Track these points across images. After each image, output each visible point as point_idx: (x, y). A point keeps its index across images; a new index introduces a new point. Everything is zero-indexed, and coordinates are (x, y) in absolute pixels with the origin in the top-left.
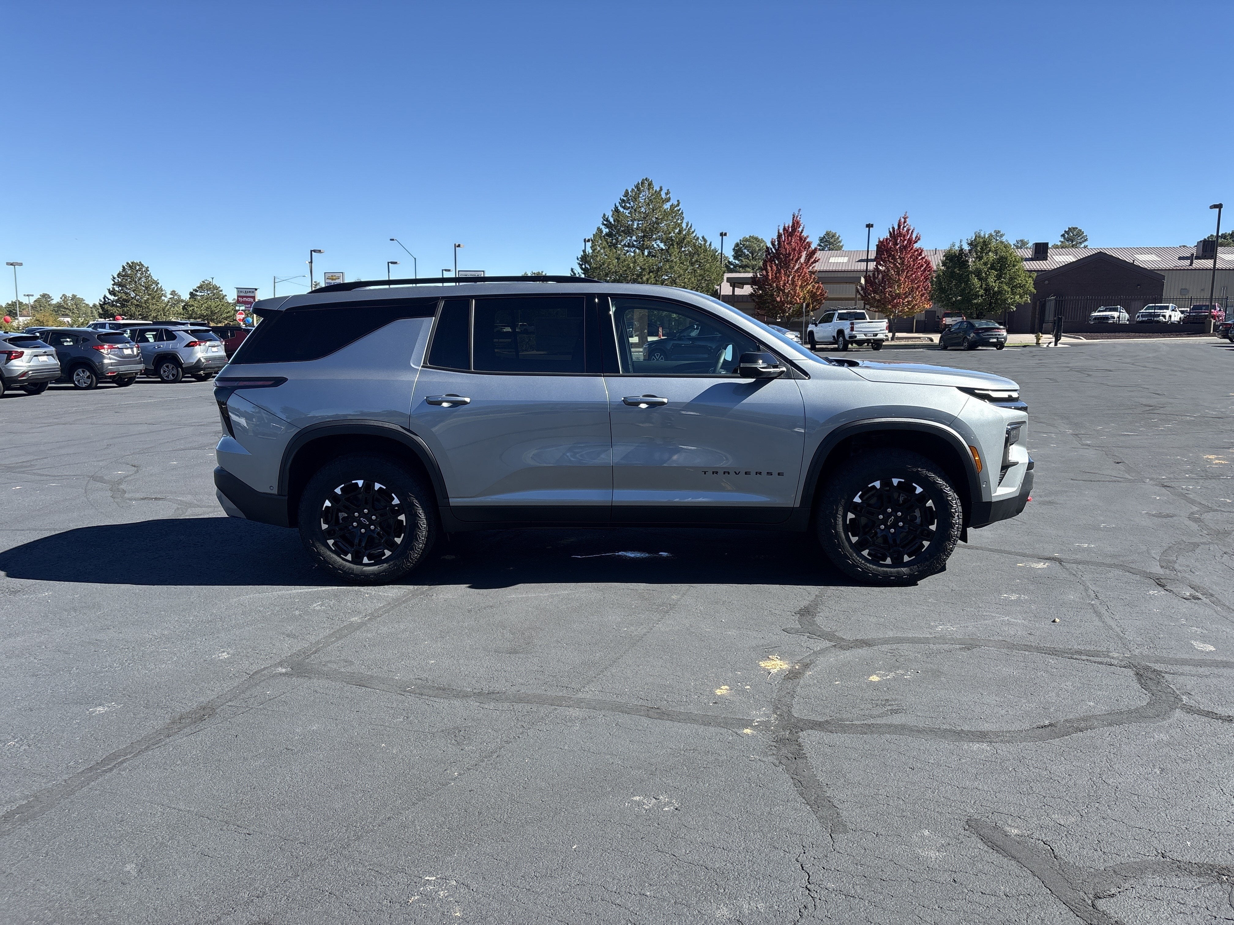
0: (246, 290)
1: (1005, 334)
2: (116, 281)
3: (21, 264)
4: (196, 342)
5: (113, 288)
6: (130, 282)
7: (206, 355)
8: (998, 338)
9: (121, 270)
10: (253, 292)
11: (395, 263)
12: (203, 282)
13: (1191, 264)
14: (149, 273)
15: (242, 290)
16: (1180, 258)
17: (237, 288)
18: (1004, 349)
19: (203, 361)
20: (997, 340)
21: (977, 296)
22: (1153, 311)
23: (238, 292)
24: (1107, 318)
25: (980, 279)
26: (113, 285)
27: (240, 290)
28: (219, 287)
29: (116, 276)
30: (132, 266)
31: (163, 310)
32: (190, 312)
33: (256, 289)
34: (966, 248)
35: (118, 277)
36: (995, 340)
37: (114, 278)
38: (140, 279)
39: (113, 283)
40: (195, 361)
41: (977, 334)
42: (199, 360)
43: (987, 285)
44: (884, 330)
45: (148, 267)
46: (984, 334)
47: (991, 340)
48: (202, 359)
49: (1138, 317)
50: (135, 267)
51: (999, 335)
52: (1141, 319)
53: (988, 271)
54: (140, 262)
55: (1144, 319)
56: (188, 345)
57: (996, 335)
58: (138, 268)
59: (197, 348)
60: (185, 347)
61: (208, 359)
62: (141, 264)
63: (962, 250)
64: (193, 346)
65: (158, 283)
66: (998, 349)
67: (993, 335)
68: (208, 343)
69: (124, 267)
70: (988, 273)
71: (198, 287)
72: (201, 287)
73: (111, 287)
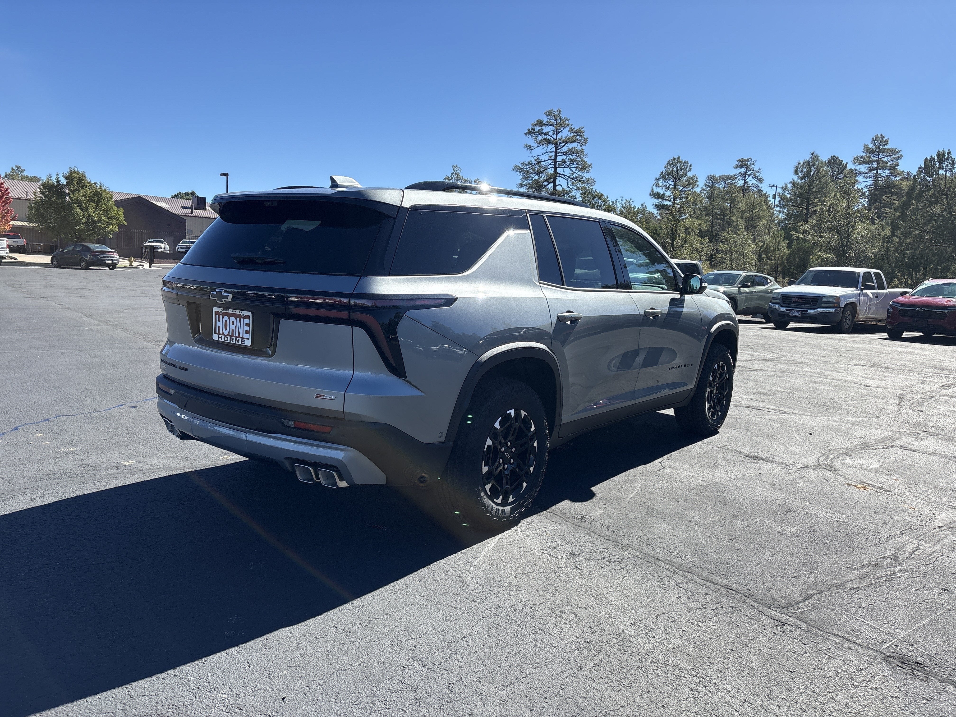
1: (118, 257)
8: (112, 260)
13: (192, 213)
16: (183, 207)
18: (115, 269)
20: (112, 261)
21: (79, 223)
22: (189, 245)
24: (157, 248)
25: (82, 209)
34: (63, 181)
36: (110, 262)
41: (95, 256)
43: (88, 214)
44: (4, 248)
46: (100, 256)
47: (107, 262)
49: (178, 248)
51: (113, 257)
52: (180, 250)
53: (87, 203)
55: (183, 250)
57: (111, 257)
63: (58, 182)
66: (110, 269)
67: (108, 257)
70: (87, 204)
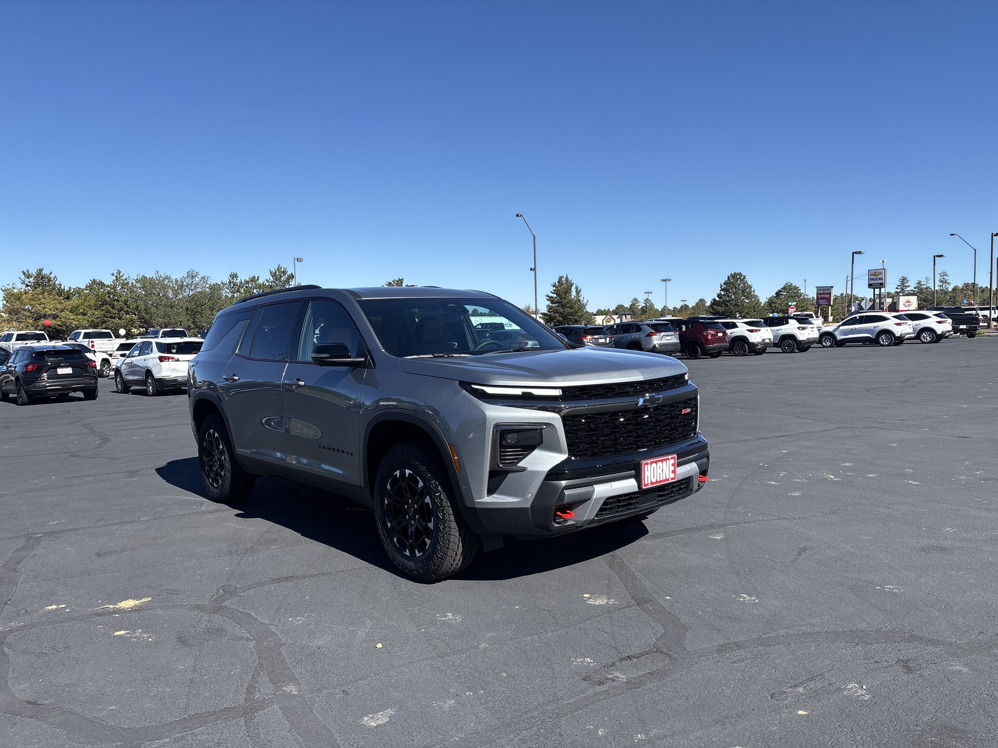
0: (824, 288)
2: (723, 287)
3: (670, 280)
4: (653, 333)
5: (720, 293)
6: (732, 287)
7: (660, 342)
9: (727, 279)
10: (829, 289)
11: (941, 256)
12: (787, 284)
14: (745, 280)
15: (821, 288)
17: (817, 287)
19: (657, 346)
23: (818, 290)
26: (721, 290)
27: (819, 288)
28: (798, 287)
29: (722, 284)
30: (734, 276)
31: (754, 307)
32: (773, 308)
33: (832, 287)
35: (724, 285)
37: (722, 286)
38: (739, 285)
39: (720, 289)
40: (651, 347)
42: (655, 346)
45: (745, 276)
48: (657, 345)
50: (737, 277)
54: (740, 273)
56: (648, 335)
58: (738, 276)
59: (654, 337)
60: (646, 336)
61: (661, 345)
62: (740, 274)
64: (651, 336)
65: (752, 288)
68: (663, 334)
69: (728, 277)
71: (782, 288)
72: (784, 288)
73: (718, 292)
